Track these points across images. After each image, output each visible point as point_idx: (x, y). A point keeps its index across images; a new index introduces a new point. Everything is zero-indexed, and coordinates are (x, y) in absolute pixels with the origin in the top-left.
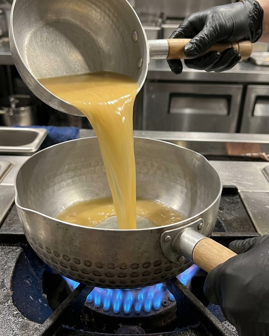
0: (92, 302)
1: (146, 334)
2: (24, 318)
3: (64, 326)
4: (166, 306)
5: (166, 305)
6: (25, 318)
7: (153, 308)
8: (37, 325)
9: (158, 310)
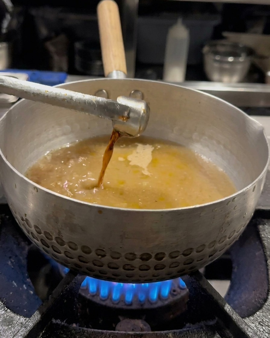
0: (87, 289)
1: (152, 332)
2: (6, 311)
3: (54, 321)
4: (176, 295)
5: (175, 293)
6: (9, 310)
7: (159, 297)
8: (22, 319)
9: (166, 300)
